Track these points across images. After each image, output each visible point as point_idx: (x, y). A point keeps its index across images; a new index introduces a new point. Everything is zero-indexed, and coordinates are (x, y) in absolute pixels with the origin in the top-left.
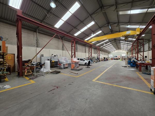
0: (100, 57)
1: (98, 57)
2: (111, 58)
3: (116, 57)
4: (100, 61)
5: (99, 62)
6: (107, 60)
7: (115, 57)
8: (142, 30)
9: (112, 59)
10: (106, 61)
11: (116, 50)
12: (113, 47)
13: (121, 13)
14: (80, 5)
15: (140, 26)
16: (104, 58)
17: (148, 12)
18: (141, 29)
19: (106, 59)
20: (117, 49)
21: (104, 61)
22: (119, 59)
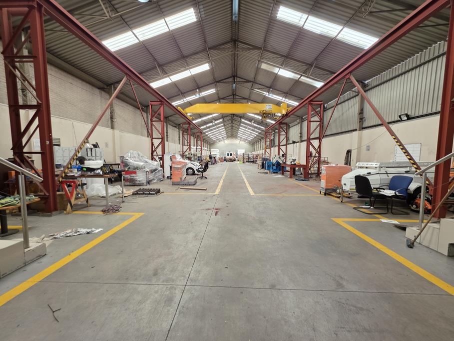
2: (219, 156)
7: (228, 155)
8: (291, 108)
9: (222, 160)
11: (228, 137)
12: (223, 131)
13: (264, 66)
14: (196, 18)
15: (286, 100)
17: (300, 80)
18: (288, 106)
20: (230, 137)
22: (235, 160)
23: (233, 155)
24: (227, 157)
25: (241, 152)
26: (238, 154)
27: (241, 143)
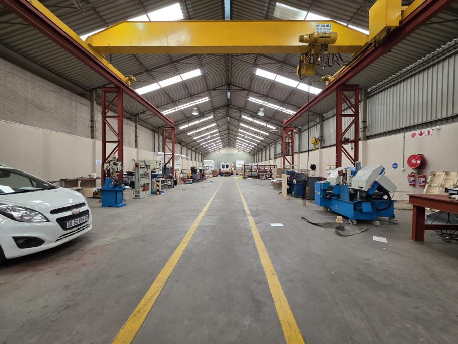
0: (176, 168)
1: (170, 166)
2: (212, 169)
3: (225, 169)
4: (176, 183)
5: (170, 187)
6: (202, 176)
7: (223, 167)
9: (216, 174)
10: (198, 180)
11: (224, 146)
16: (194, 170)
19: (197, 176)
20: (226, 146)
21: (194, 181)
22: (232, 174)
23: (229, 168)
24: (223, 170)
25: (240, 164)
26: (237, 166)
27: (240, 153)
